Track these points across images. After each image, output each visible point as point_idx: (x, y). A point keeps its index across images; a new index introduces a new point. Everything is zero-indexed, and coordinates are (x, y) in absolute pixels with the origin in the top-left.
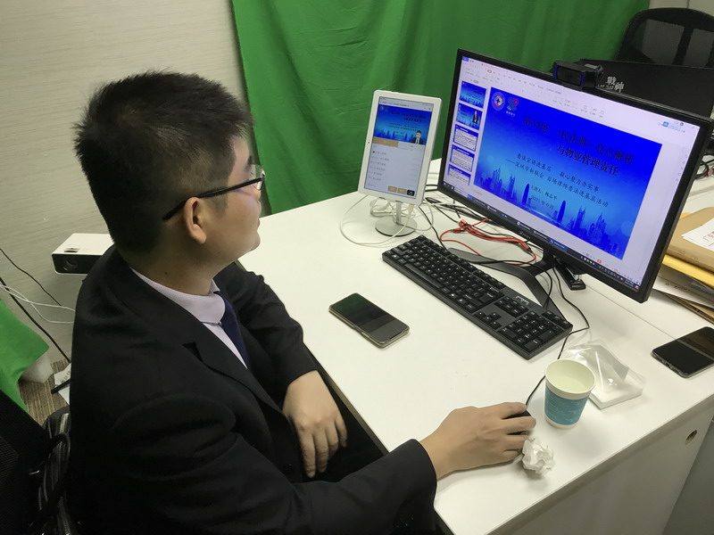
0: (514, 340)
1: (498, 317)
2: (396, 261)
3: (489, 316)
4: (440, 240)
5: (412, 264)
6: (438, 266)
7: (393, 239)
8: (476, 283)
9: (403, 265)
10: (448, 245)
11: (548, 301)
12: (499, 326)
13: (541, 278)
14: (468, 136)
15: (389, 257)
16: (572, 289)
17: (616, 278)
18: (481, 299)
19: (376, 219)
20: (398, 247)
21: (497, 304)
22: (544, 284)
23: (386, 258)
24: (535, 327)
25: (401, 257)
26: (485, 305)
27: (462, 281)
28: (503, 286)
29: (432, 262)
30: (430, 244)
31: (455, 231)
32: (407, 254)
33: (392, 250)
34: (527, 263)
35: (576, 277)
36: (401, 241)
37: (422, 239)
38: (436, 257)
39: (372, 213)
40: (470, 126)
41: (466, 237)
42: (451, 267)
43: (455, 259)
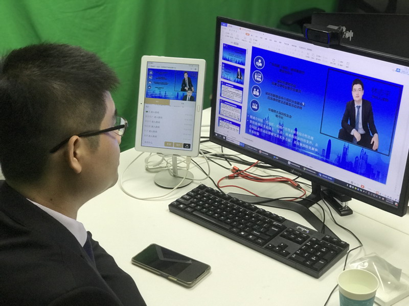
0: (304, 264)
1: (286, 246)
2: (183, 210)
3: (278, 246)
4: (218, 187)
5: (200, 211)
6: (223, 210)
7: (174, 191)
8: (260, 220)
9: (191, 213)
10: (227, 191)
11: (323, 227)
12: (288, 253)
13: (314, 209)
14: (234, 90)
15: (176, 208)
16: (342, 215)
17: (378, 198)
18: (267, 233)
19: (153, 175)
20: (182, 198)
21: (283, 236)
22: (317, 214)
23: (174, 209)
24: (318, 250)
25: (187, 206)
26: (272, 238)
27: (248, 220)
28: (284, 220)
29: (217, 207)
30: (211, 191)
31: (230, 177)
32: (192, 202)
33: (177, 201)
34: (300, 198)
35: (344, 204)
36: (183, 192)
37: (202, 187)
38: (219, 202)
39: (148, 170)
40: (235, 81)
41: (240, 181)
42: (235, 209)
43: (236, 202)
